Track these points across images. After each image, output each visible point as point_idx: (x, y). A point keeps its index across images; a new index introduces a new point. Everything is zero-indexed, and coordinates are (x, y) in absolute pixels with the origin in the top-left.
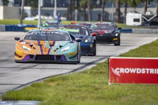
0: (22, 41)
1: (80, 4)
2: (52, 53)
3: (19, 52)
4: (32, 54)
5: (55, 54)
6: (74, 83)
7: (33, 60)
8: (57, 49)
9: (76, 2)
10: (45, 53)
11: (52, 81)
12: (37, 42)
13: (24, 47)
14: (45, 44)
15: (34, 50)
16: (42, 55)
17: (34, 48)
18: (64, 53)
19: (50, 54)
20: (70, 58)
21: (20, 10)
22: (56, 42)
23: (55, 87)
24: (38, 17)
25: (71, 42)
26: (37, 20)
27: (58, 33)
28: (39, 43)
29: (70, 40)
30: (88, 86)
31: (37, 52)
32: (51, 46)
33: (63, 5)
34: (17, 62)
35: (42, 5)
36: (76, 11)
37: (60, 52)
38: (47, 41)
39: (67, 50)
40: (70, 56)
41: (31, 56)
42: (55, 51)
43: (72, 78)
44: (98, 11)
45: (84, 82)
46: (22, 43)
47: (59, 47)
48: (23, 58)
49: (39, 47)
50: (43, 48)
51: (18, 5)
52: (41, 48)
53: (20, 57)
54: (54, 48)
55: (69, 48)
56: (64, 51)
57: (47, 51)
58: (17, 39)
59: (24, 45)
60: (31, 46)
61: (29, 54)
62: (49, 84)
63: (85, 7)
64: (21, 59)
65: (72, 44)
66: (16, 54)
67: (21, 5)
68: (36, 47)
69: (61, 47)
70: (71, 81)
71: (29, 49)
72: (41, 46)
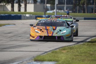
0: (35, 27)
1: (81, 3)
2: (55, 35)
3: (33, 34)
4: (41, 35)
5: (57, 35)
6: (77, 51)
7: (42, 39)
8: (58, 32)
9: (78, 1)
10: (50, 35)
11: (64, 49)
12: (44, 27)
13: (36, 30)
14: (50, 29)
15: (43, 33)
16: (48, 36)
17: (43, 31)
18: (62, 35)
19: (53, 35)
20: (67, 38)
21: (44, 6)
22: (57, 27)
23: (66, 53)
24: (55, 10)
25: (67, 28)
26: (54, 12)
27: (58, 21)
28: (46, 28)
29: (66, 26)
30: (86, 53)
31: (45, 34)
32: (54, 30)
33: (70, 3)
34: (32, 40)
35: (57, 3)
36: (78, 6)
37: (60, 34)
38: (51, 27)
39: (64, 33)
40: (66, 37)
41: (41, 37)
42: (57, 33)
43: (76, 48)
44: (92, 7)
45: (83, 50)
46: (35, 28)
47: (59, 31)
48: (36, 38)
49: (46, 31)
50: (48, 32)
51: (43, 3)
52: (47, 32)
53: (34, 37)
54: (56, 31)
55: (66, 31)
56: (63, 33)
57: (52, 33)
58: (32, 25)
59: (36, 29)
60: (41, 30)
61: (40, 35)
62: (62, 51)
63: (83, 4)
64: (34, 39)
65: (68, 29)
66: (30, 35)
67: (44, 4)
68: (44, 31)
69: (60, 30)
70: (76, 50)
71: (39, 32)
72: (47, 30)
